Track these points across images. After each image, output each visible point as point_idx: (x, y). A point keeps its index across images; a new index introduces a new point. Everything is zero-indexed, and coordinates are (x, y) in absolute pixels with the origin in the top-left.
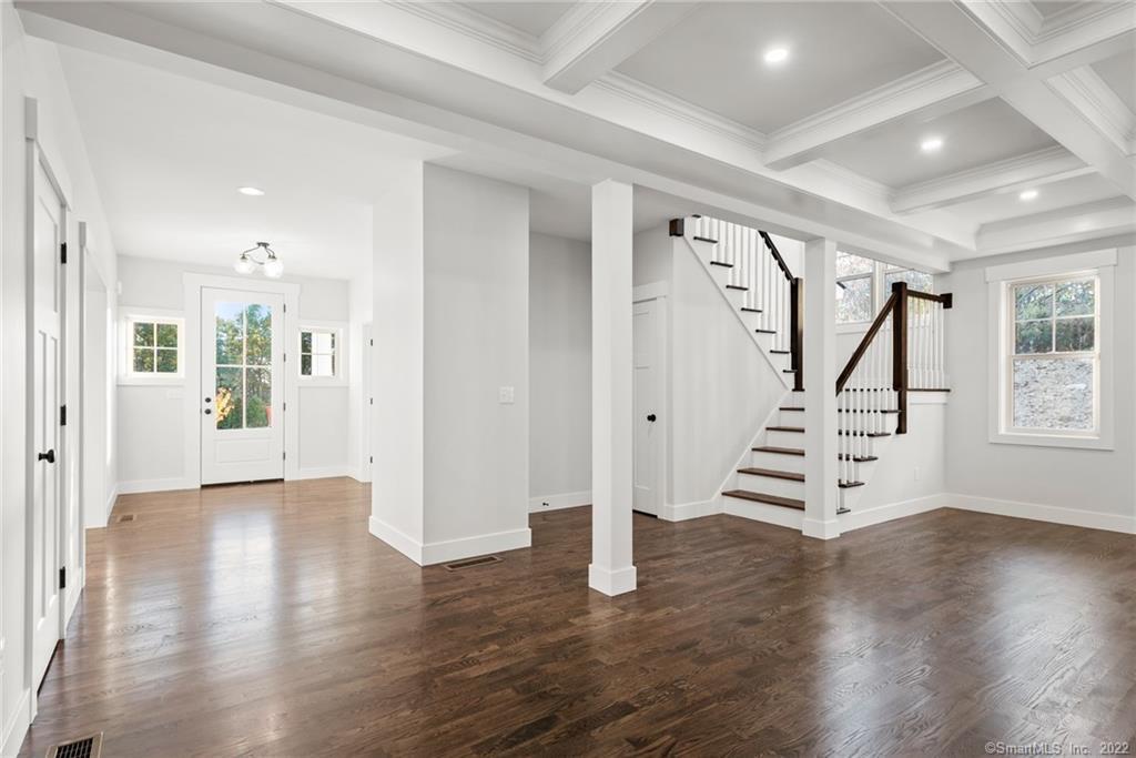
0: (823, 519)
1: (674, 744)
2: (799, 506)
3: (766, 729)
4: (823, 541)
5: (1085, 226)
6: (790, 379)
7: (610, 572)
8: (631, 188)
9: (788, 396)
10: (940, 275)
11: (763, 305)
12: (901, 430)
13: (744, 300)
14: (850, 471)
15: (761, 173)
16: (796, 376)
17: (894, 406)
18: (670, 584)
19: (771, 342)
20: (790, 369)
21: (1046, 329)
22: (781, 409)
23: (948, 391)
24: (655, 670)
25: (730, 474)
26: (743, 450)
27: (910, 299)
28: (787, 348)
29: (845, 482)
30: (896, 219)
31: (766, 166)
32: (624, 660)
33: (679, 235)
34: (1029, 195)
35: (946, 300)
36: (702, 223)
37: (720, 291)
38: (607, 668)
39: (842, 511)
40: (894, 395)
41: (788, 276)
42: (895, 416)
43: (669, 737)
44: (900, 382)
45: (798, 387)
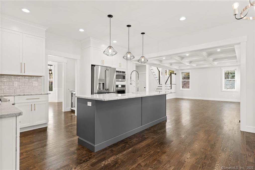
11: (156, 74)
12: (171, 89)
19: (157, 79)
20: (159, 82)
22: (158, 87)
23: (176, 84)
27: (172, 74)
35: (175, 74)
41: (159, 71)
45: (160, 84)
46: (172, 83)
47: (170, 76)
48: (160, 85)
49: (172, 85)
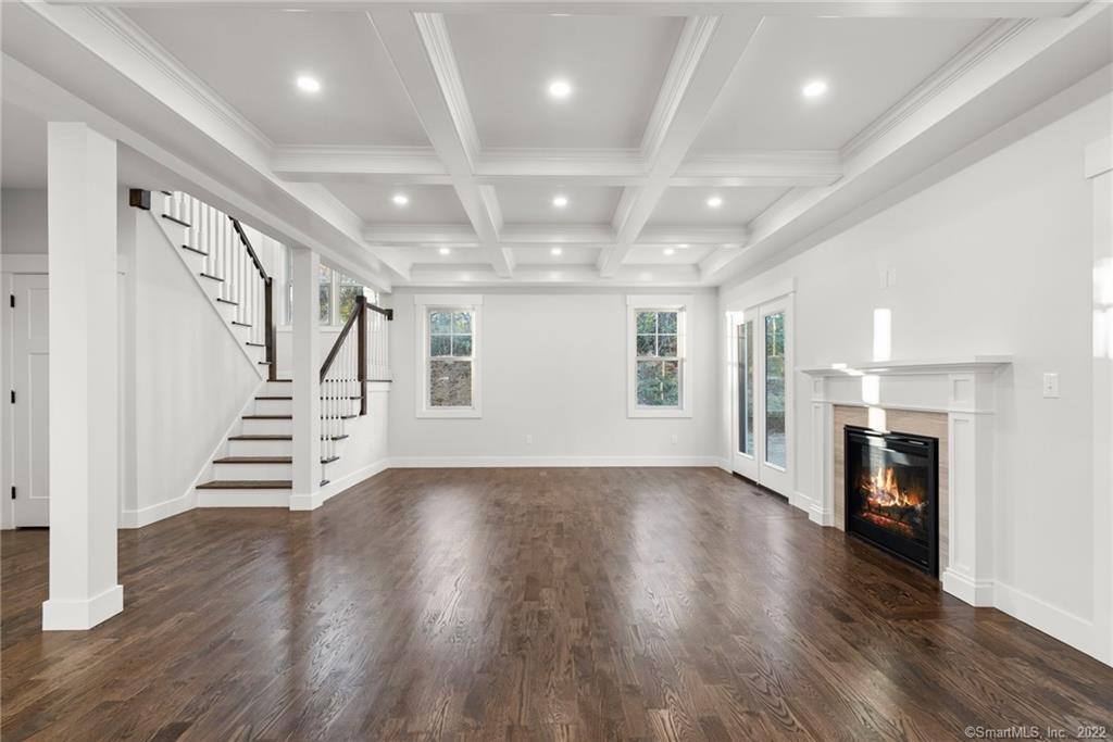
0: (309, 492)
1: (251, 731)
2: (287, 485)
3: (330, 674)
4: (310, 512)
5: (466, 278)
6: (265, 371)
7: (87, 601)
8: (115, 145)
9: (263, 387)
10: (384, 294)
11: (239, 298)
12: (362, 413)
13: (218, 290)
14: (330, 449)
15: (270, 178)
16: (271, 367)
17: (359, 394)
18: (166, 591)
19: (244, 335)
20: (265, 361)
21: (448, 340)
22: (256, 399)
23: (390, 381)
24: (192, 678)
25: (205, 466)
26: (218, 441)
27: (368, 310)
28: (262, 341)
29: (325, 459)
30: (364, 245)
31: (273, 172)
32: (147, 686)
33: (144, 208)
34: (445, 251)
35: (389, 314)
36: (172, 202)
37: (194, 278)
38: (126, 703)
39: (324, 483)
40: (359, 384)
41: (262, 275)
42: (359, 401)
43: (242, 727)
44: (362, 376)
45: (272, 378)
46: (370, 373)
47: (355, 324)
48: (276, 389)
49: (370, 386)
